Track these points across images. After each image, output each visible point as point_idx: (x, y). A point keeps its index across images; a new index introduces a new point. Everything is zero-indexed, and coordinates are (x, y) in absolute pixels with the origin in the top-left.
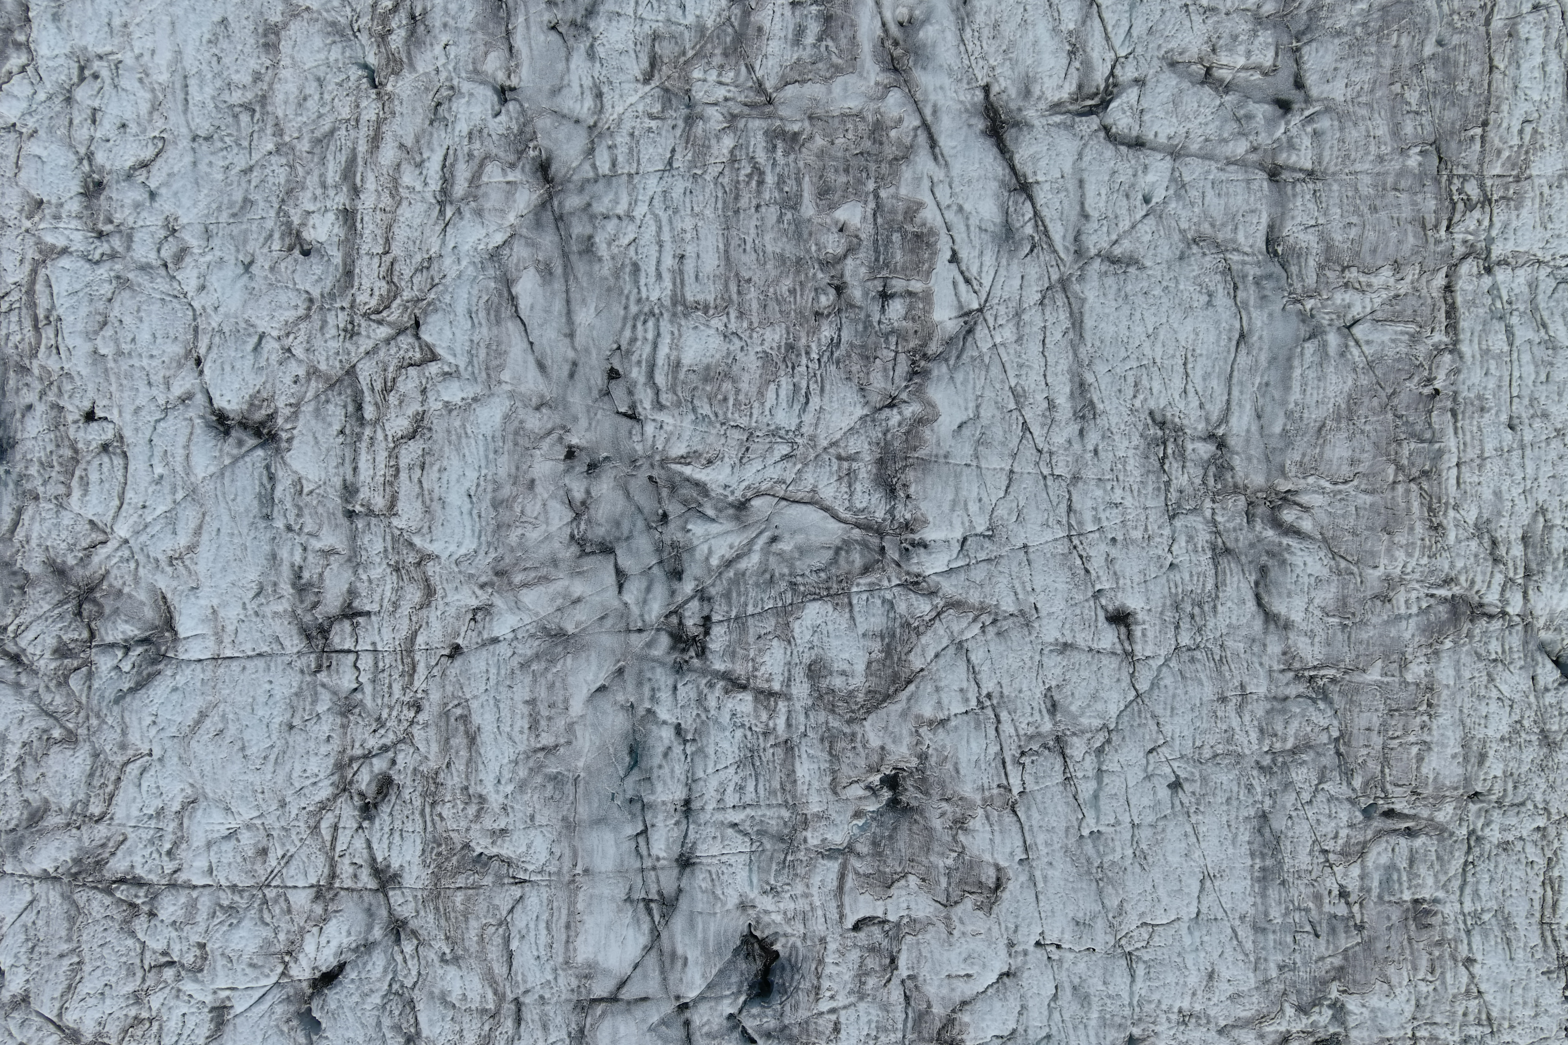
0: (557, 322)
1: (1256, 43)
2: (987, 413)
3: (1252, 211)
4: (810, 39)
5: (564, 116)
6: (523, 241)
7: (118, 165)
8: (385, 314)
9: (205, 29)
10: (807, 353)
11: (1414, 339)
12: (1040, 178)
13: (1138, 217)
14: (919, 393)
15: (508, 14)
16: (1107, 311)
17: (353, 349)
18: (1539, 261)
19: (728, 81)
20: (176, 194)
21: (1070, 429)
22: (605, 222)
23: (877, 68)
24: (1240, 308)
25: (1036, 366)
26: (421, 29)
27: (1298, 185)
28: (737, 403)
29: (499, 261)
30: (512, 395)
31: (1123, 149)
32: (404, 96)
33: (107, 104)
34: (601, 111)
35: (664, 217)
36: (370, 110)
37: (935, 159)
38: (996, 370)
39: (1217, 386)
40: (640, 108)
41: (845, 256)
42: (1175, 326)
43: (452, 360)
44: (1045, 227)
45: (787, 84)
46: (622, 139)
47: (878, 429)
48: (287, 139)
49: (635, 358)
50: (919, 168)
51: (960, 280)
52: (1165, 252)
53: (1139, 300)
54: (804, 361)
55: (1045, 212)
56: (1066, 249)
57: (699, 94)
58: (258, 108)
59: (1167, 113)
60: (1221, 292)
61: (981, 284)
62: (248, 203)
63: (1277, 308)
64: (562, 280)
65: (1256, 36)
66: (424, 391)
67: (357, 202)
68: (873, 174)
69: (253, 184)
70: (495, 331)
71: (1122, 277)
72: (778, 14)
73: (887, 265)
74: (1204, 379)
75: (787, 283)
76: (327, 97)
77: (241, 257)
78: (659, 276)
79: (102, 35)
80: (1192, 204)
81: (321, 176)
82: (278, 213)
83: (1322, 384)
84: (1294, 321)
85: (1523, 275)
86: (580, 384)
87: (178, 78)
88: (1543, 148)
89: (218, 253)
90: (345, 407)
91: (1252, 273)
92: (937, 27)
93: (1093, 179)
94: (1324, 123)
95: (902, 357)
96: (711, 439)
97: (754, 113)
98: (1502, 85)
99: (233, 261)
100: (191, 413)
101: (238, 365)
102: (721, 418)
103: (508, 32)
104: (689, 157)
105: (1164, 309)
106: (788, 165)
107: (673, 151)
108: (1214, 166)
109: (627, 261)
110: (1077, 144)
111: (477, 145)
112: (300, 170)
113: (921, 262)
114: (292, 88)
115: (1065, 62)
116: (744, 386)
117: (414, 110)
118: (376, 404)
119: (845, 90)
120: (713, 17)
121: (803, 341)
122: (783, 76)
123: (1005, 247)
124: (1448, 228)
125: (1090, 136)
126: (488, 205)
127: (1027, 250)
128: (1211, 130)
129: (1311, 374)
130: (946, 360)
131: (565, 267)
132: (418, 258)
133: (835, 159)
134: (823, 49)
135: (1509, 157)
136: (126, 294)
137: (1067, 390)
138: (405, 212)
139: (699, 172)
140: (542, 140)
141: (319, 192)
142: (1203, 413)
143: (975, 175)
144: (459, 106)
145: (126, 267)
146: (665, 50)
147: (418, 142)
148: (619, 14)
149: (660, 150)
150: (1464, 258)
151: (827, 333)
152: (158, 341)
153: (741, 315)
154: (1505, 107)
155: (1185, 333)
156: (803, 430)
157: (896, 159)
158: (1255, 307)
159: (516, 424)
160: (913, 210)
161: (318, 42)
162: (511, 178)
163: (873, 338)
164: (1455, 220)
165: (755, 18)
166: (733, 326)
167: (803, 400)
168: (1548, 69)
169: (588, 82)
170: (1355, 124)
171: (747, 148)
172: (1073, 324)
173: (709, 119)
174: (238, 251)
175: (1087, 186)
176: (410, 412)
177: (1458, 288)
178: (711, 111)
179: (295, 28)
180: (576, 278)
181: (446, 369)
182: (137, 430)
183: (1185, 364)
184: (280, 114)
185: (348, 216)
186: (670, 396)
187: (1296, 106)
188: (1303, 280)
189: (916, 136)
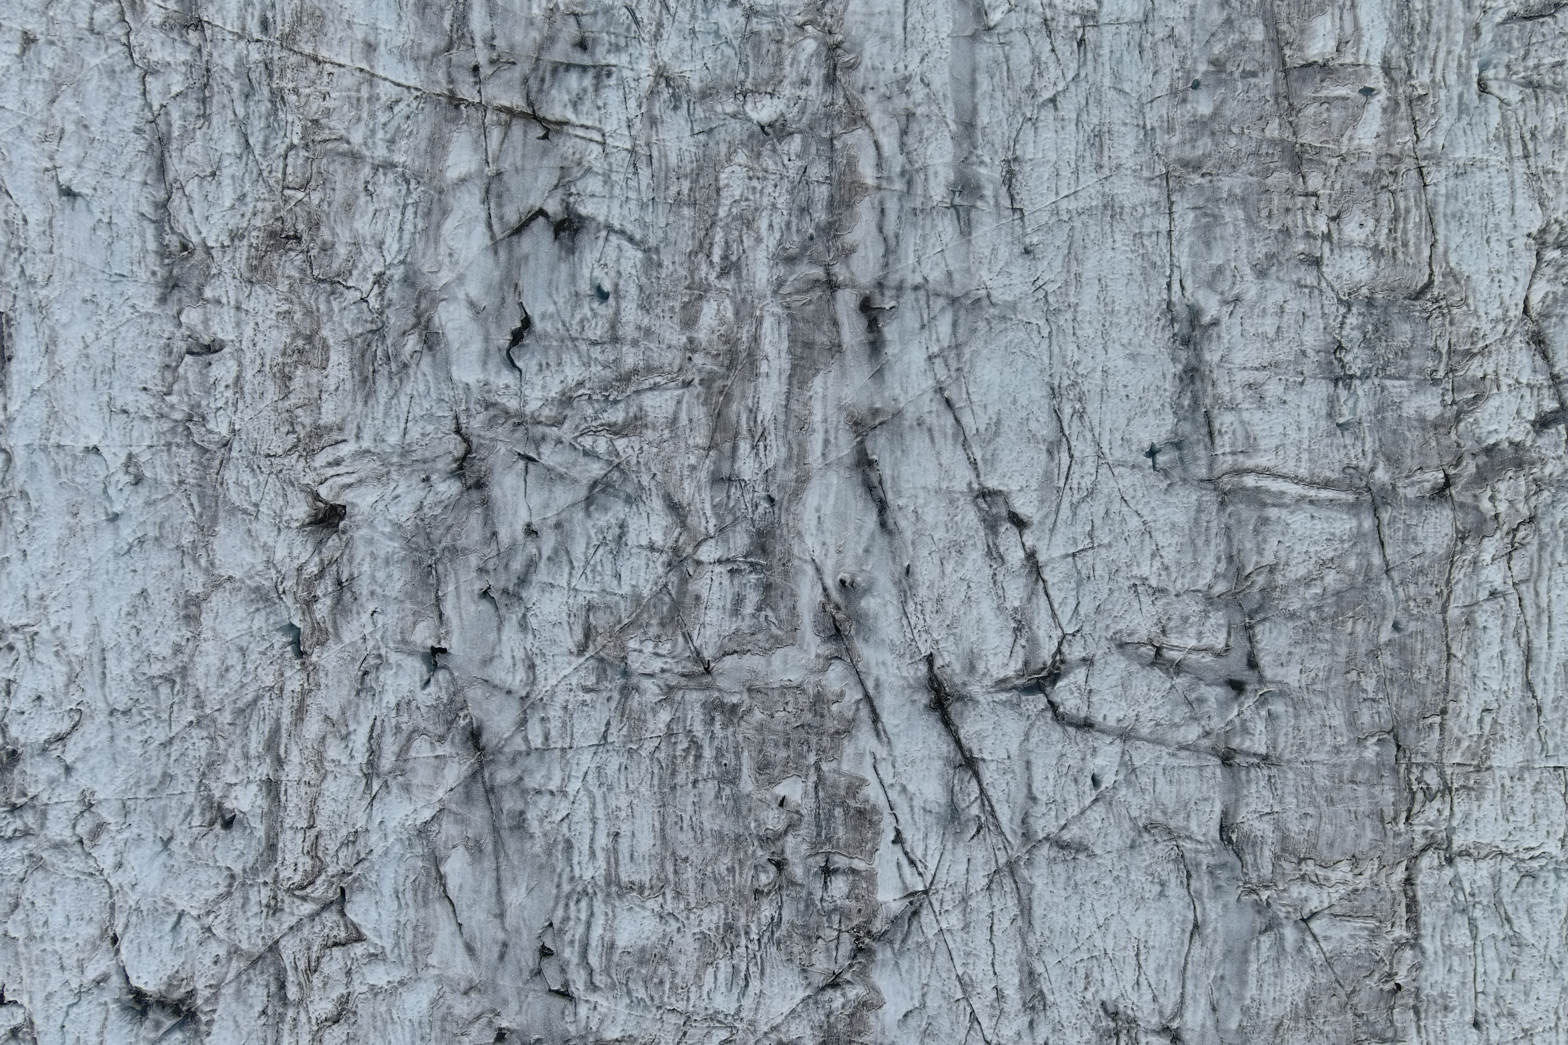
0: (487, 902)
1: (1208, 624)
2: (934, 1002)
3: (1205, 800)
4: (749, 609)
5: (495, 687)
6: (452, 818)
7: (32, 738)
8: (309, 890)
9: (123, 603)
10: (747, 933)
11: (1374, 934)
12: (986, 756)
13: (1087, 803)
14: (863, 974)
15: (438, 580)
16: (1056, 900)
17: (275, 925)
18: (1501, 853)
19: (664, 652)
20: (93, 769)
21: (1019, 1021)
22: (537, 798)
23: (818, 640)
24: (1194, 898)
25: (984, 956)
26: (348, 596)
27: (1253, 771)
28: (673, 987)
29: (427, 838)
30: (439, 979)
31: (1071, 730)
32: (330, 667)
33: (22, 677)
34: (534, 682)
35: (598, 794)
36: (294, 682)
37: (878, 735)
38: (942, 959)
39: (1170, 979)
40: (574, 681)
41: (786, 832)
42: (1127, 917)
43: (377, 941)
44: (991, 806)
45: (726, 654)
46: (555, 712)
47: (821, 1011)
48: (208, 711)
49: (567, 938)
50: (861, 744)
51: (904, 862)
52: (1116, 841)
53: (1090, 889)
54: (743, 942)
55: (991, 792)
56: (1014, 832)
57: (635, 663)
58: (178, 680)
59: (1116, 696)
60: (1173, 882)
61: (926, 867)
62: (167, 777)
63: (1232, 899)
64: (492, 858)
65: (1207, 617)
66: (349, 973)
67: (280, 773)
68: (814, 747)
69: (173, 758)
70: (422, 912)
71: (1072, 864)
72: (716, 583)
73: (829, 840)
74: (1157, 972)
75: (726, 861)
76: (250, 666)
77: (159, 834)
78: (593, 854)
79: (17, 607)
80: (1143, 791)
81: (243, 747)
82: (199, 787)
83: (1279, 981)
84: (1250, 912)
85: (1485, 868)
86: (511, 966)
87: (96, 650)
88: (1503, 739)
89: (136, 831)
90: (267, 986)
91: (1205, 862)
92: (879, 600)
93: (1040, 762)
94: (1278, 707)
95: (845, 937)
96: (646, 1024)
97: (692, 684)
98: (1460, 674)
99: (151, 839)
100: (107, 997)
101: (156, 946)
102: (657, 1002)
103: (438, 599)
104: (625, 731)
105: (1115, 899)
106: (726, 738)
107: (608, 724)
108: (1165, 751)
109: (560, 838)
110: (1024, 724)
111: (405, 718)
112: (222, 743)
113: (863, 841)
114: (213, 660)
115: (1010, 640)
116: (681, 969)
117: (340, 682)
118: (299, 984)
119: (785, 662)
120: (649, 586)
121: (743, 921)
122: (721, 646)
123: (951, 830)
124: (1407, 819)
125: (1037, 715)
126: (416, 781)
127: (973, 831)
128: (1162, 714)
129: (1268, 970)
130: (891, 942)
131: (496, 843)
132: (344, 832)
133: (775, 733)
134: (762, 619)
135: (1469, 747)
136: (39, 875)
137: (1016, 981)
138: (330, 785)
139: (635, 747)
140: (472, 710)
141: (241, 763)
142: (1157, 1007)
143: (919, 755)
144: (387, 676)
145: (39, 846)
146: (600, 620)
147: (344, 713)
148: (552, 585)
149: (595, 725)
150: (1424, 850)
151: (767, 913)
152: (72, 923)
153: (678, 895)
154: (1464, 697)
155: (1137, 924)
156: (743, 1014)
157: (837, 732)
158: (1209, 898)
159: (444, 1009)
160: (855, 786)
161: (240, 612)
162: (440, 752)
163: (815, 918)
164: (1415, 811)
165: (693, 587)
166: (669, 907)
167: (742, 983)
168: (1506, 658)
169: (520, 654)
170: (1311, 712)
171: (684, 721)
172: (1022, 911)
173: (645, 691)
174: (156, 828)
175: (1034, 768)
176: (334, 995)
177: (1418, 882)
178: (647, 683)
179: (217, 600)
180: (506, 855)
181: (372, 951)
182: (48, 1018)
183: (1137, 955)
184: (202, 687)
185: (272, 787)
186: (604, 978)
187: (1249, 688)
188: (1258, 870)
189: (858, 709)
